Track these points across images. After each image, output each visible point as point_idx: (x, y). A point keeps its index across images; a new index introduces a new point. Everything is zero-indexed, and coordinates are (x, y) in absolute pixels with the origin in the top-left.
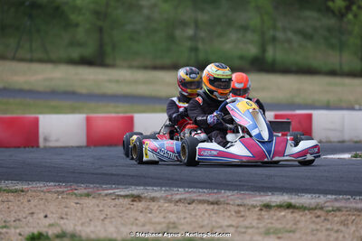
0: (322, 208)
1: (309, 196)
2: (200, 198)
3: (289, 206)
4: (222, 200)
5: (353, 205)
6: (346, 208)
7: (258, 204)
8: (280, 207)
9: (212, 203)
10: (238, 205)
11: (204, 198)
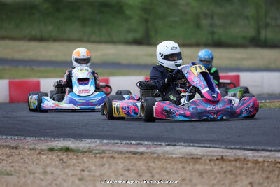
0: (91, 151)
1: (89, 141)
2: (5, 144)
3: (67, 150)
4: (20, 145)
5: (116, 148)
6: (110, 150)
7: (45, 148)
8: (61, 150)
9: (13, 148)
10: (31, 149)
11: (8, 144)
